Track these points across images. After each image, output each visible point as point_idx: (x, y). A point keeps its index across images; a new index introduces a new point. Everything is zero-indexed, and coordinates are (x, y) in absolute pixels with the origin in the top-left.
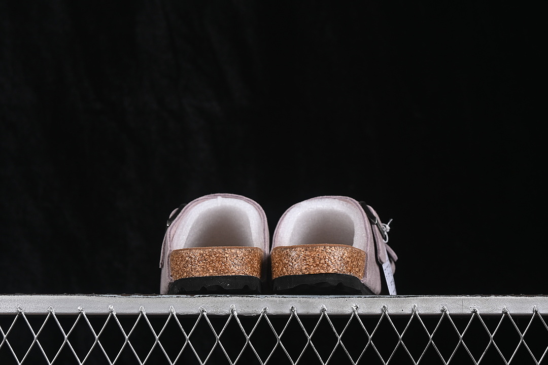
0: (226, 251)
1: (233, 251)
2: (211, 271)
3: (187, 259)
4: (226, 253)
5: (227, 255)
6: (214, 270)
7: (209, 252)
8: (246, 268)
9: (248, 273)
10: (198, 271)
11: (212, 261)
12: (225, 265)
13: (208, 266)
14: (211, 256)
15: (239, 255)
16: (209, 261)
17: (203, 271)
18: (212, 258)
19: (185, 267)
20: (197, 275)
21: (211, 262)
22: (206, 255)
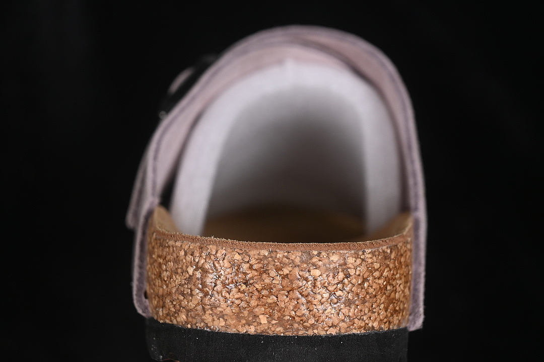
0: (315, 260)
1: (335, 258)
2: (263, 320)
3: (191, 270)
4: (314, 264)
5: (317, 273)
6: (271, 316)
7: (260, 260)
8: (371, 311)
9: (376, 325)
10: (222, 316)
11: (269, 288)
12: (308, 302)
13: (253, 303)
14: (266, 272)
15: (352, 272)
16: (258, 286)
17: (238, 316)
18: (267, 281)
19: (183, 295)
20: (219, 325)
21: (264, 292)
22: (251, 267)
